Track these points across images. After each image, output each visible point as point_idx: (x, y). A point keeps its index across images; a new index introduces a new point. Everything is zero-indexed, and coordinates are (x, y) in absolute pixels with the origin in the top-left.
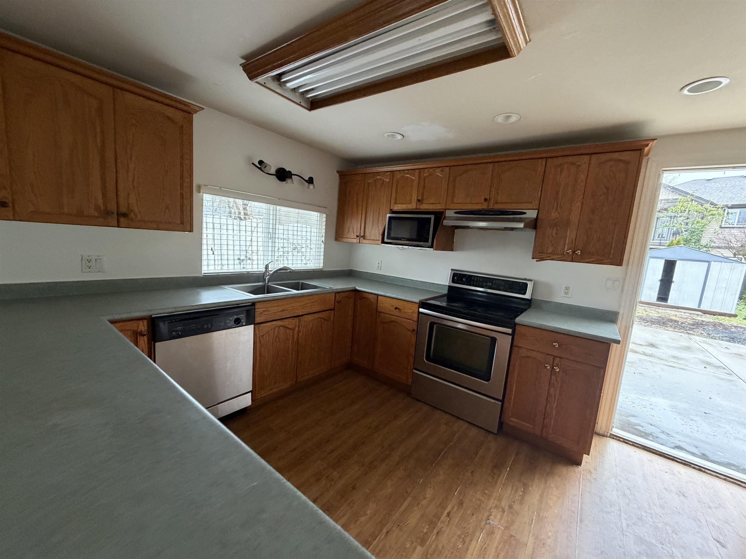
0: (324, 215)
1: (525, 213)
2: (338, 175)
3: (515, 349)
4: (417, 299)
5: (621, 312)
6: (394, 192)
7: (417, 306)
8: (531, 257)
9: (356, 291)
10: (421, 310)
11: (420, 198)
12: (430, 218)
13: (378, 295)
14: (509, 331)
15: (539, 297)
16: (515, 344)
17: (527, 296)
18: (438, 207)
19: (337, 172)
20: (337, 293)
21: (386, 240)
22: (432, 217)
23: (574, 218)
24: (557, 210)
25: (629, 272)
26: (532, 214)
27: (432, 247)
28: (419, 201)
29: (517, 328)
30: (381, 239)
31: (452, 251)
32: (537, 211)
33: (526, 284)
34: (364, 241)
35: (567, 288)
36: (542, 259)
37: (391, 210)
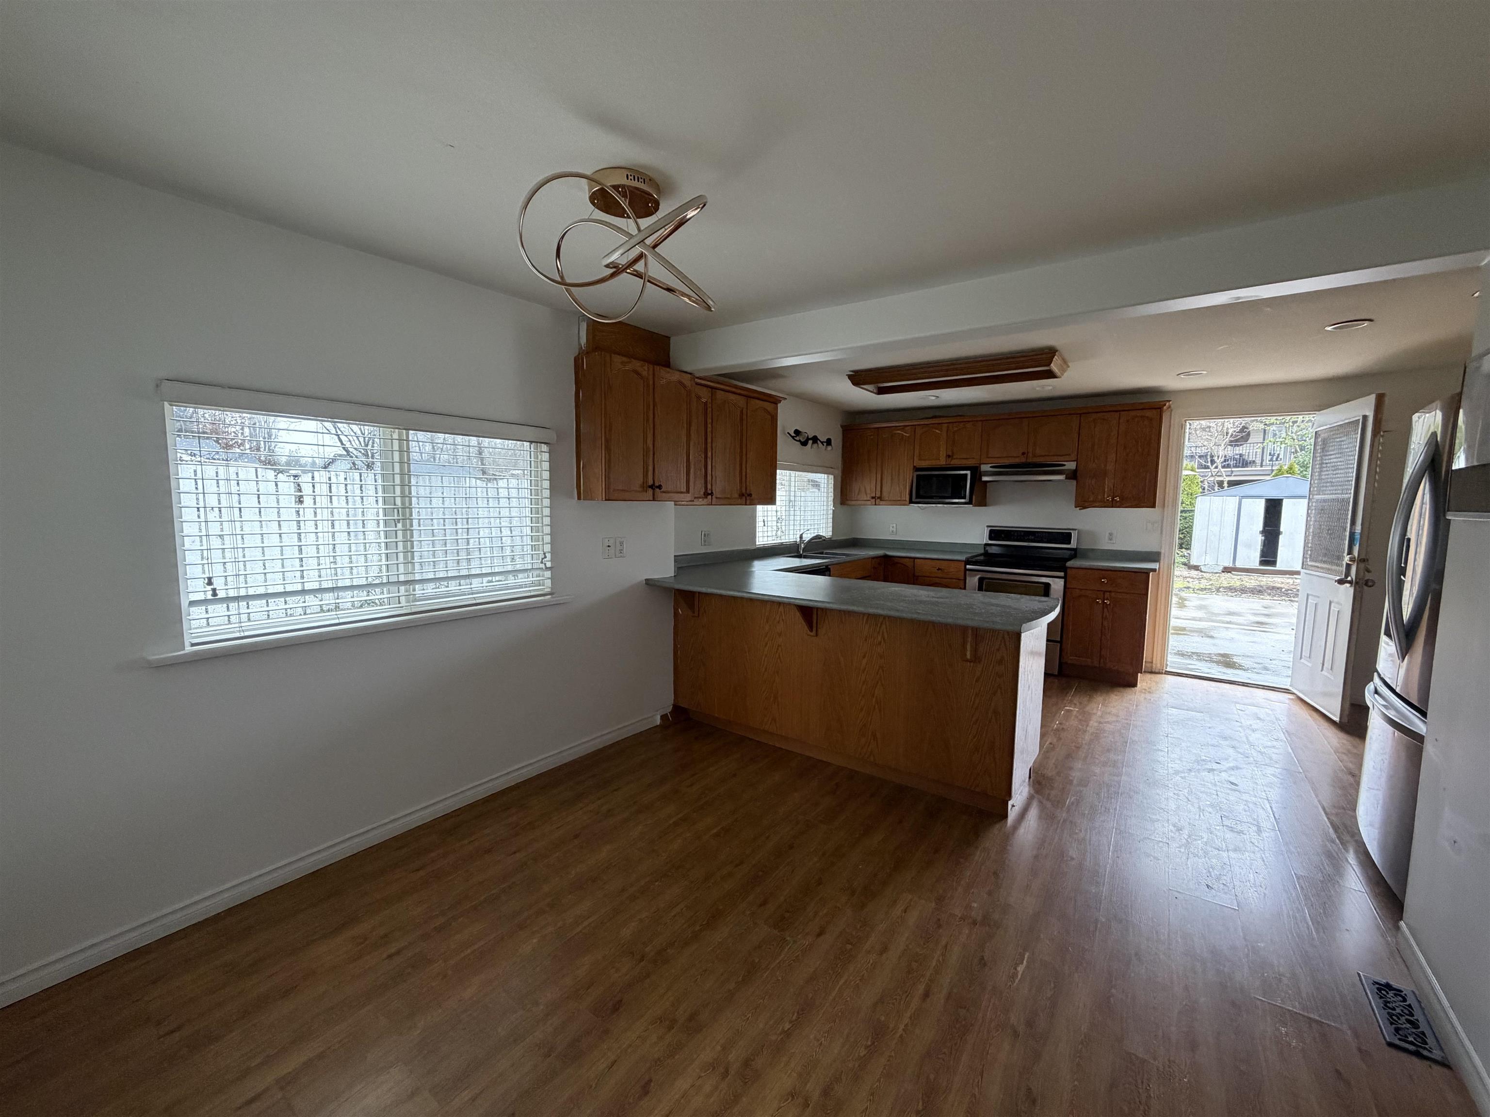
0: (831, 477)
1: (1065, 465)
2: (841, 429)
3: (1067, 590)
4: (963, 558)
5: (1163, 551)
6: (917, 447)
7: (963, 564)
8: (1074, 507)
9: (886, 557)
10: (968, 567)
11: (950, 454)
12: (966, 475)
13: (915, 558)
14: (1062, 574)
15: (1084, 546)
16: (1068, 586)
17: (1073, 544)
18: (971, 462)
19: (842, 426)
20: (873, 558)
21: (914, 500)
22: (968, 472)
23: (1110, 467)
24: (1094, 461)
25: (1165, 513)
26: (1071, 466)
27: (970, 503)
28: (949, 456)
29: (1069, 571)
30: (908, 499)
31: (985, 505)
32: (1076, 462)
33: (1071, 533)
34: (882, 503)
35: (1111, 534)
36: (1085, 508)
37: (914, 467)
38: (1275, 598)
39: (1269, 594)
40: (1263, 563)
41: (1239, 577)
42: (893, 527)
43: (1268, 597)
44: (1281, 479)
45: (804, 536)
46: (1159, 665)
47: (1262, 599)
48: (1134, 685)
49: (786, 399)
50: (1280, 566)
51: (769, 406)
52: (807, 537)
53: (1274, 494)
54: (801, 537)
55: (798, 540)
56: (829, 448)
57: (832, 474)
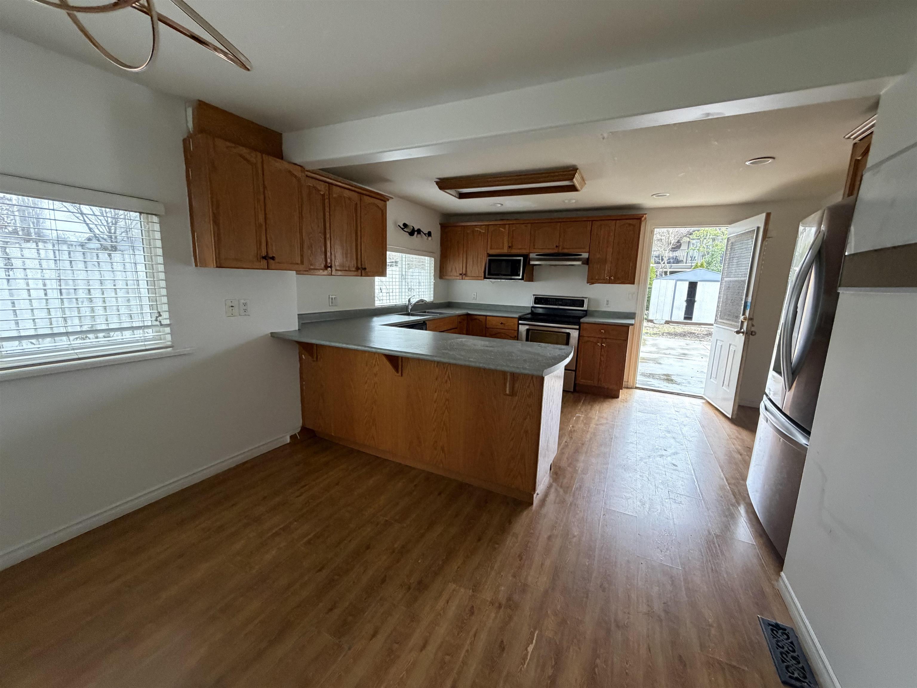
0: (433, 259)
1: (581, 255)
2: (439, 227)
3: (581, 338)
4: (517, 316)
5: (637, 312)
6: (489, 240)
7: (517, 319)
8: (586, 282)
9: (468, 315)
10: (520, 322)
11: (510, 245)
12: (520, 260)
13: (486, 316)
14: (577, 327)
15: (592, 309)
16: (581, 335)
17: (585, 308)
18: (524, 252)
19: (440, 224)
20: (459, 316)
21: (487, 276)
22: (522, 258)
23: (609, 258)
24: (599, 253)
25: (640, 288)
26: (585, 255)
27: (522, 279)
28: (510, 247)
29: (582, 325)
30: (483, 276)
31: (532, 281)
32: (588, 254)
33: (584, 301)
34: (466, 278)
35: (608, 301)
36: (593, 283)
37: (488, 254)
38: (692, 339)
39: (689, 337)
40: (685, 318)
41: (673, 327)
42: (474, 295)
43: (689, 339)
44: (697, 270)
45: (411, 300)
46: (631, 384)
47: (686, 339)
48: (617, 397)
49: (393, 198)
50: (694, 320)
51: (380, 203)
52: (413, 301)
53: (693, 280)
54: (409, 301)
55: (407, 303)
56: (430, 238)
57: (433, 257)
